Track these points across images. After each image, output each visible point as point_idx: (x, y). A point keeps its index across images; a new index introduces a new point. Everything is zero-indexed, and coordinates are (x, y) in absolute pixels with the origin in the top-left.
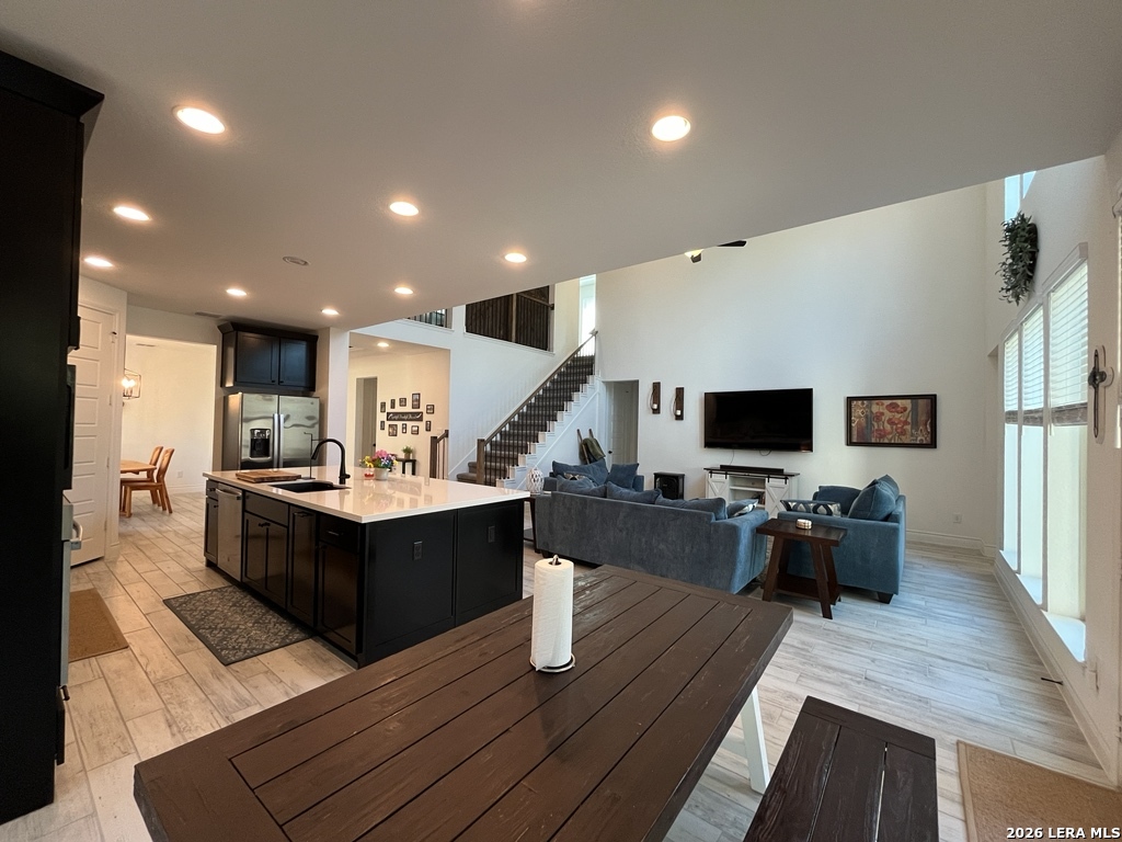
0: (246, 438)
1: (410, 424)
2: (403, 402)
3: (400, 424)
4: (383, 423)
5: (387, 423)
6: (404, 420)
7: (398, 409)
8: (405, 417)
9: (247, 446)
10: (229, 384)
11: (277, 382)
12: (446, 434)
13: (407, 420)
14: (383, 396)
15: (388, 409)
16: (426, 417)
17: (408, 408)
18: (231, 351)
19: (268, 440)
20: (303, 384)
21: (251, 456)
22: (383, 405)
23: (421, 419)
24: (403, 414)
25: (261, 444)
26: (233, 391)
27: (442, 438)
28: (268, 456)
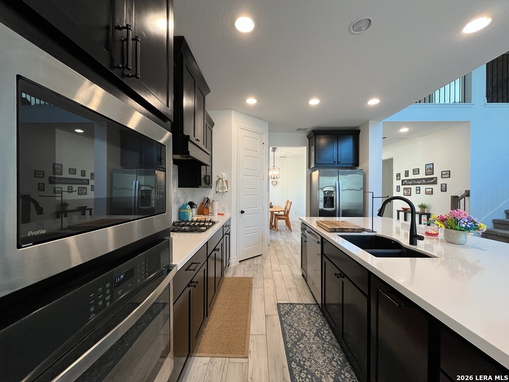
0: (321, 196)
1: (423, 187)
2: (416, 171)
3: (413, 187)
4: (398, 187)
5: (402, 187)
6: (418, 184)
7: (411, 176)
8: (418, 182)
9: (321, 201)
10: (313, 166)
11: (337, 162)
12: (467, 194)
13: (421, 184)
14: (397, 168)
15: (403, 177)
16: (440, 181)
17: (422, 175)
18: (313, 148)
19: (333, 198)
20: (352, 162)
21: (324, 207)
22: (398, 175)
23: (435, 183)
24: (416, 180)
25: (329, 200)
26: (314, 170)
27: (463, 197)
28: (333, 207)
